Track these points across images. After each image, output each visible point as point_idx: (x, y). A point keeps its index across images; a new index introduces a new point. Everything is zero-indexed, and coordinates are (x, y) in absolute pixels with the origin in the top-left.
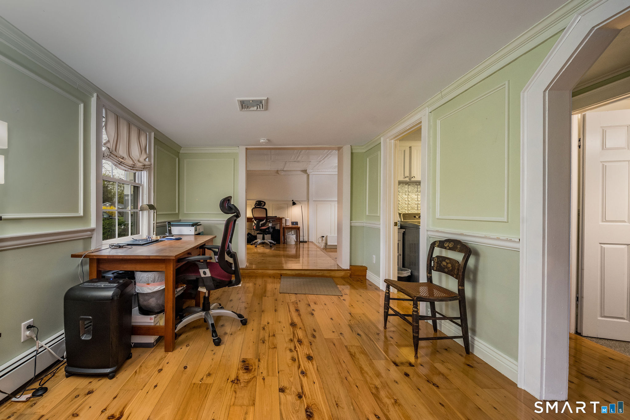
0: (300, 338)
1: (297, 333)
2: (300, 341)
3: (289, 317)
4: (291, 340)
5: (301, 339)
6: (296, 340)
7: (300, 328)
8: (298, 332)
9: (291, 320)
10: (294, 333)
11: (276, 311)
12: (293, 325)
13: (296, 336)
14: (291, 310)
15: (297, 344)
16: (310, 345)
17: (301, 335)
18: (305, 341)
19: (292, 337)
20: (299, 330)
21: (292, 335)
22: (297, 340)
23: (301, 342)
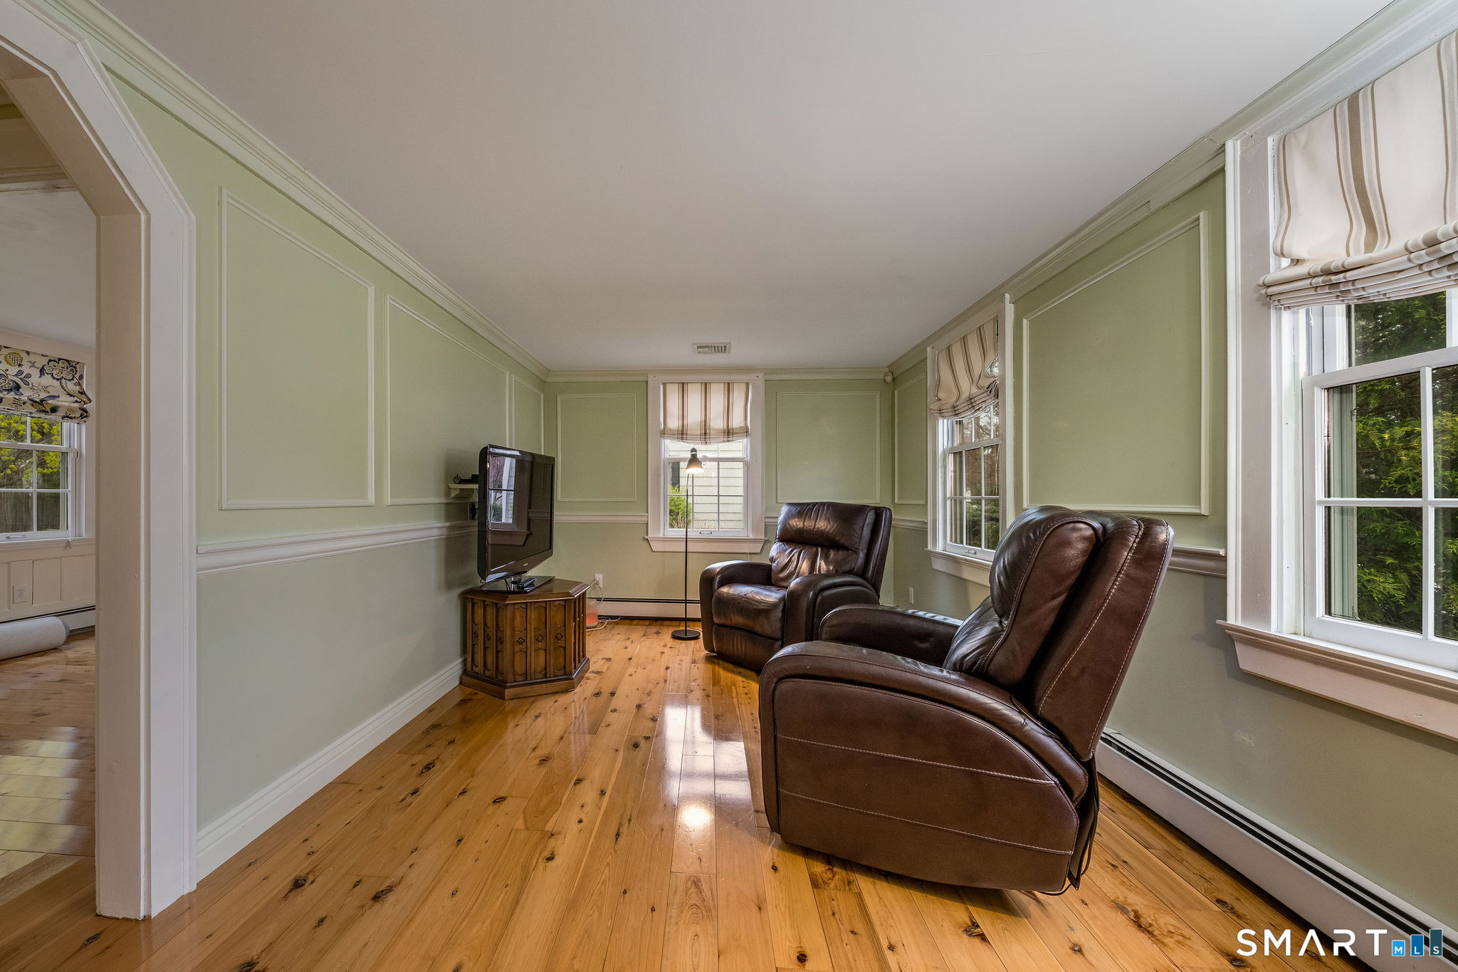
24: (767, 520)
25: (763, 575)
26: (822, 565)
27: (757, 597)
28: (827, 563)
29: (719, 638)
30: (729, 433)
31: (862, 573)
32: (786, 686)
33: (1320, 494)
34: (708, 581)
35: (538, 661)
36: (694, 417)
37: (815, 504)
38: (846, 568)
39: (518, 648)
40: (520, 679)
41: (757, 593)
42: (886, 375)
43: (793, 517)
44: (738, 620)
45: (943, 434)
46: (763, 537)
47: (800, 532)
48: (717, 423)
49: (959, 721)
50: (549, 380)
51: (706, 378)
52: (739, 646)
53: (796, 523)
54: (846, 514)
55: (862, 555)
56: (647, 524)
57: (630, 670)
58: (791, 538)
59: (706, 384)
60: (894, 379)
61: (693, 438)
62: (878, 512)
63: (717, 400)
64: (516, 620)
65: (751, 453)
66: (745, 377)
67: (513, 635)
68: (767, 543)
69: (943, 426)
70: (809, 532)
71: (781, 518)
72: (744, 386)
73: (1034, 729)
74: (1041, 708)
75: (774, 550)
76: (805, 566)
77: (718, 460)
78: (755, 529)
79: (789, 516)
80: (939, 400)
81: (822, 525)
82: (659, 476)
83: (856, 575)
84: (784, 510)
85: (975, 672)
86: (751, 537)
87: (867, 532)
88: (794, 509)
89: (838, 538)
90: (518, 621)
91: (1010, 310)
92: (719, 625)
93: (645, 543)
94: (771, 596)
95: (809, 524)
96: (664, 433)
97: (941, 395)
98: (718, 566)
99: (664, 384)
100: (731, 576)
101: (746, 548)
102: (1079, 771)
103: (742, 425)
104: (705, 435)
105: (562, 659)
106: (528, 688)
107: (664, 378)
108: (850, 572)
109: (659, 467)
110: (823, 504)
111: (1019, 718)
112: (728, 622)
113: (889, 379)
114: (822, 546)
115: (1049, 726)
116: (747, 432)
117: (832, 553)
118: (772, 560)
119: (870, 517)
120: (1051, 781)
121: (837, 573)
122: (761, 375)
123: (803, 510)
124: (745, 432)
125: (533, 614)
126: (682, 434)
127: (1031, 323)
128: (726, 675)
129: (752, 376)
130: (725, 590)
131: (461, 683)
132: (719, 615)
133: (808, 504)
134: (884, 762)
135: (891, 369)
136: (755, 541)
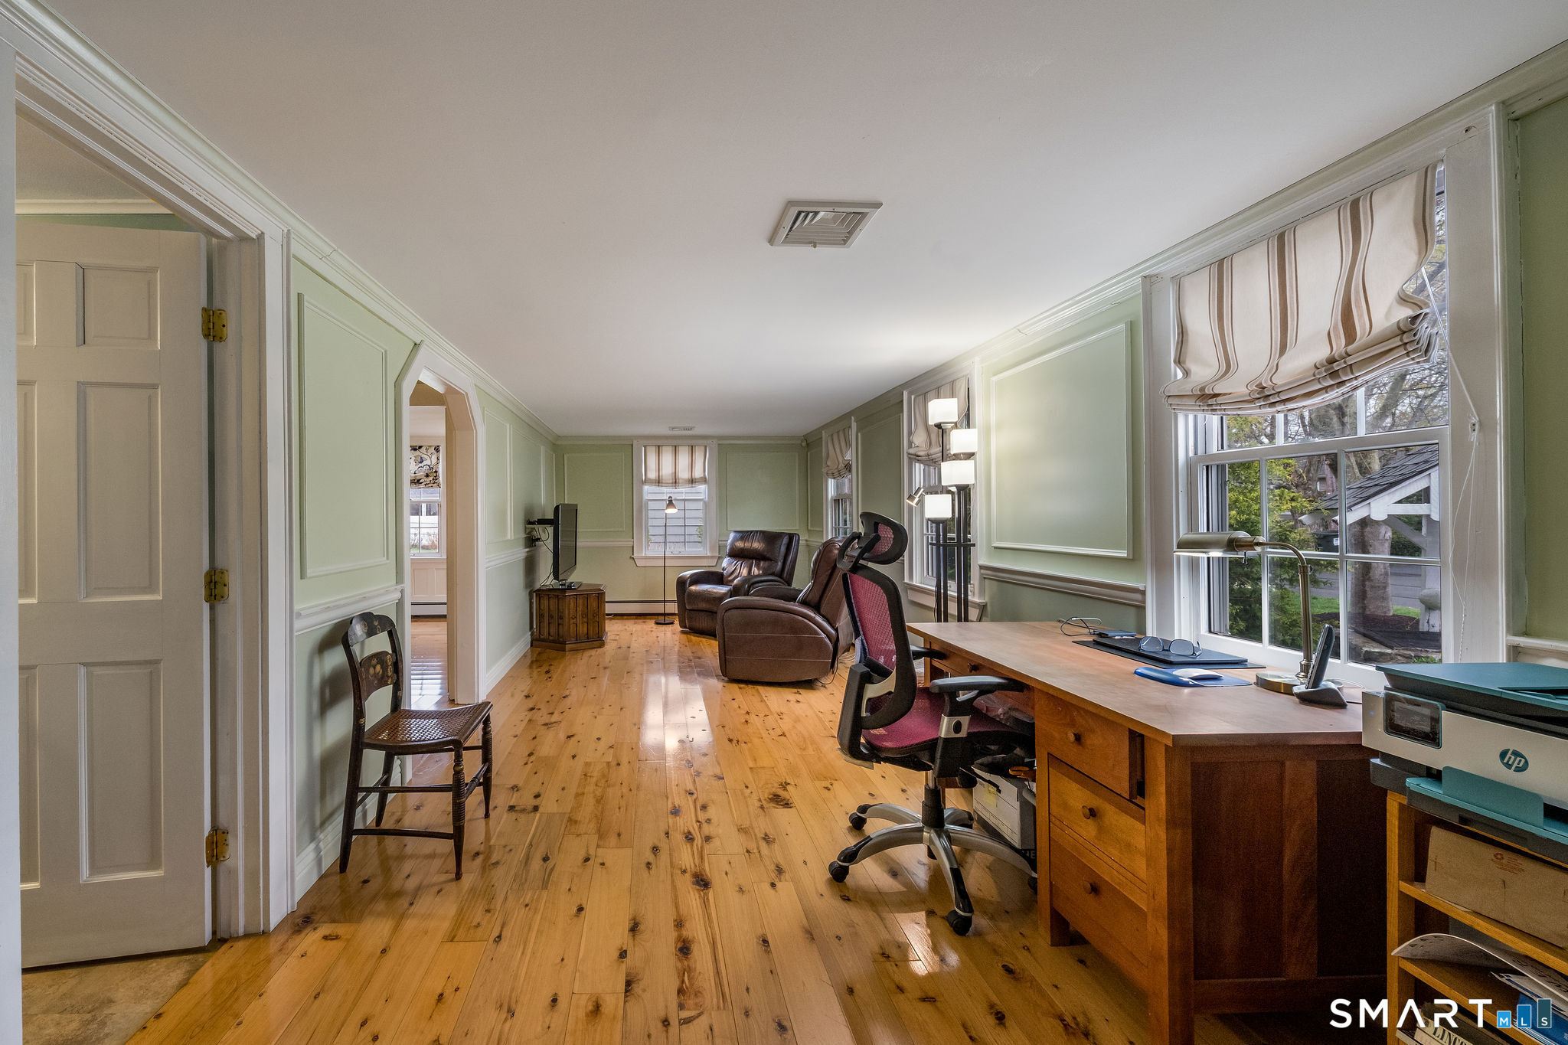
0: (688, 846)
1: (694, 859)
2: (689, 838)
3: (714, 915)
4: (708, 839)
5: (686, 845)
6: (698, 841)
7: (684, 872)
8: (691, 860)
9: (708, 899)
10: (702, 857)
11: (765, 942)
12: (702, 882)
13: (698, 849)
14: (708, 950)
15: (696, 834)
16: (670, 832)
17: (686, 854)
18: (678, 837)
19: (707, 847)
20: (688, 868)
21: (706, 852)
22: (696, 841)
23: (686, 837)
24: (721, 543)
25: (718, 578)
26: (755, 571)
27: (715, 591)
28: (758, 569)
29: (690, 618)
30: (692, 481)
31: (780, 575)
32: (729, 613)
33: (925, 532)
34: (681, 584)
35: (583, 629)
36: (667, 470)
37: (752, 532)
38: (769, 572)
39: (572, 621)
40: (573, 639)
41: (714, 588)
42: (802, 442)
43: (738, 540)
44: (703, 605)
45: (831, 488)
46: (717, 555)
47: (742, 550)
48: (684, 474)
49: (793, 619)
50: (559, 443)
51: (675, 442)
52: (703, 623)
53: (740, 544)
54: (771, 538)
55: (780, 564)
56: (633, 547)
57: (634, 639)
58: (737, 554)
59: (675, 446)
60: (808, 445)
61: (667, 485)
62: (791, 536)
63: (684, 459)
64: (570, 607)
65: (708, 495)
66: (705, 442)
67: (569, 615)
68: (720, 558)
69: (831, 483)
70: (747, 550)
71: (729, 541)
72: (703, 448)
73: (819, 619)
74: (821, 611)
75: (726, 562)
76: (745, 572)
77: (685, 500)
78: (712, 549)
79: (735, 540)
80: (828, 466)
81: (757, 545)
82: (641, 512)
83: (777, 576)
84: (732, 535)
85: (804, 603)
86: (709, 555)
87: (783, 549)
88: (738, 535)
89: (765, 553)
90: (572, 605)
91: (854, 425)
92: (690, 610)
93: (631, 561)
94: (723, 589)
95: (748, 545)
96: (647, 481)
97: (829, 463)
98: (688, 573)
99: (645, 447)
100: (697, 579)
101: (705, 563)
102: (833, 632)
103: (702, 476)
104: (675, 482)
105: (597, 629)
106: (579, 645)
107: (646, 442)
108: (773, 574)
109: (642, 506)
110: (757, 532)
111: (813, 615)
112: (695, 607)
113: (804, 444)
114: (756, 559)
115: (824, 617)
116: (706, 481)
117: (762, 563)
118: (724, 569)
119: (785, 540)
120: (824, 636)
121: (764, 574)
122: (715, 441)
123: (744, 535)
124: (704, 480)
125: (580, 601)
126: (659, 482)
127: (862, 435)
128: (694, 638)
129: (710, 441)
130: (693, 588)
131: (531, 646)
132: (689, 603)
133: (748, 532)
134: (767, 638)
135: (806, 438)
136: (712, 557)
